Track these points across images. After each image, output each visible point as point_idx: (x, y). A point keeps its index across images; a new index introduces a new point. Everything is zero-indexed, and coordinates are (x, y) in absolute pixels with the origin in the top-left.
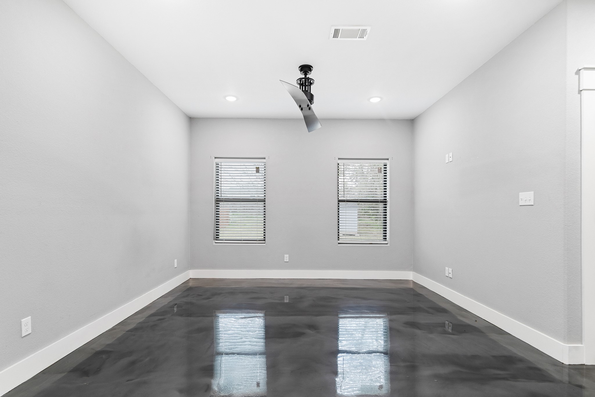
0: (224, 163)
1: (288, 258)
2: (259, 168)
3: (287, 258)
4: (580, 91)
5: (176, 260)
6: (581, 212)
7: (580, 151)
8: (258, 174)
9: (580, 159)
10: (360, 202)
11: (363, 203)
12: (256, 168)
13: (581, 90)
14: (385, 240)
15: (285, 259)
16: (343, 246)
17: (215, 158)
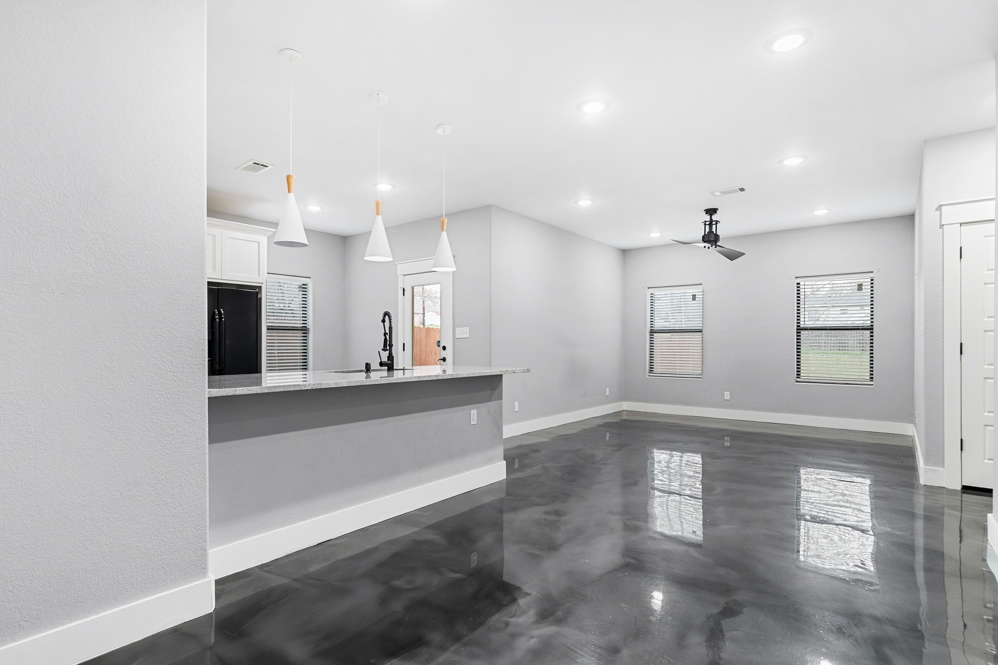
0: (657, 293)
1: (729, 396)
2: (695, 295)
3: (727, 395)
4: (942, 226)
5: (608, 389)
6: (943, 341)
7: (942, 283)
8: (694, 302)
9: (942, 291)
10: (830, 329)
11: (833, 332)
12: (693, 295)
13: (943, 224)
14: (871, 380)
15: (725, 396)
16: (803, 385)
17: (648, 288)
